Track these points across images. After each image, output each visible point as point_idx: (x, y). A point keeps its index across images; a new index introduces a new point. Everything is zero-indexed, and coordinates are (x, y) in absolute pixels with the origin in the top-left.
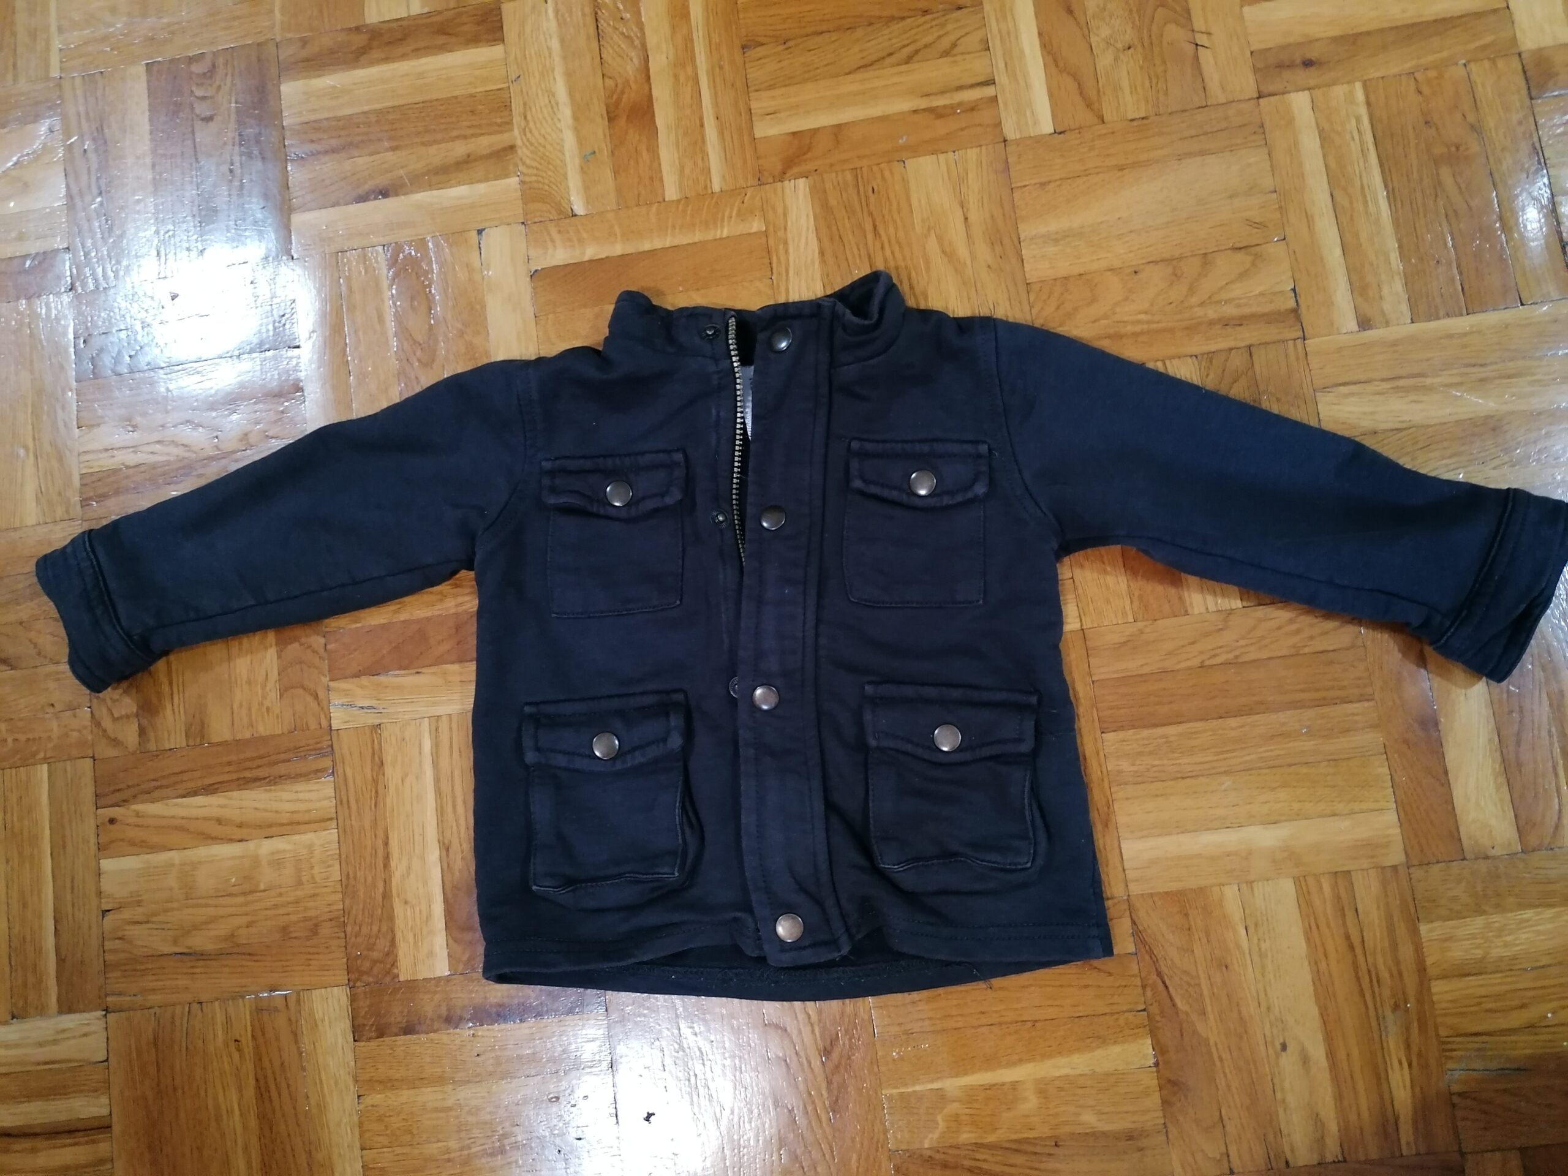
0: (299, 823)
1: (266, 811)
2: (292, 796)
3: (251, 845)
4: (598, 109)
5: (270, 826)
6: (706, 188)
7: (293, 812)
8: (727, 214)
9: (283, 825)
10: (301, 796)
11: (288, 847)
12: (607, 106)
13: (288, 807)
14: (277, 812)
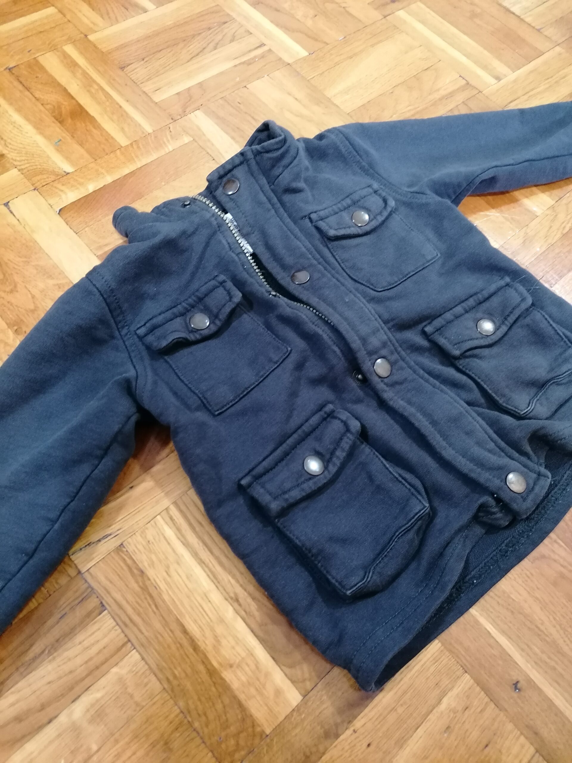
0: (97, 668)
1: (60, 678)
2: (79, 648)
3: (63, 719)
4: (49, 120)
5: (71, 688)
6: (143, 133)
7: (86, 662)
8: (165, 140)
9: (83, 679)
10: (86, 643)
11: (98, 695)
12: (55, 117)
13: (79, 661)
14: (71, 672)
